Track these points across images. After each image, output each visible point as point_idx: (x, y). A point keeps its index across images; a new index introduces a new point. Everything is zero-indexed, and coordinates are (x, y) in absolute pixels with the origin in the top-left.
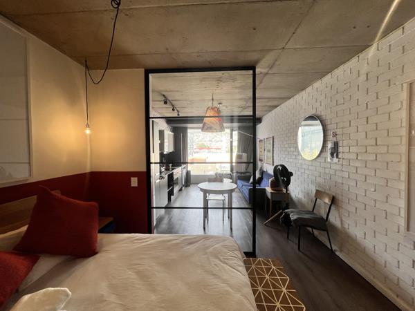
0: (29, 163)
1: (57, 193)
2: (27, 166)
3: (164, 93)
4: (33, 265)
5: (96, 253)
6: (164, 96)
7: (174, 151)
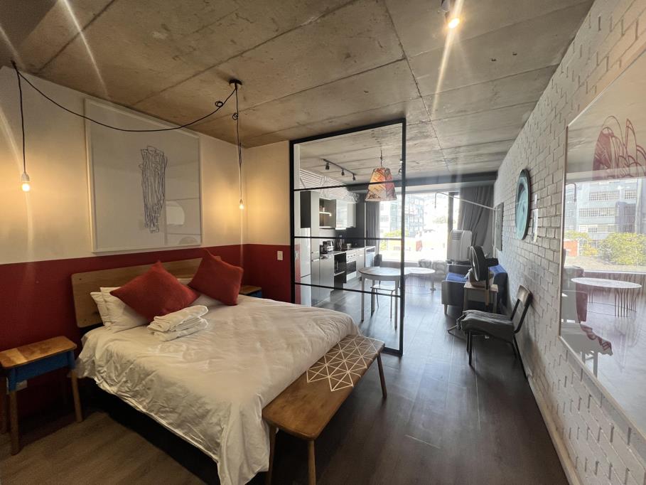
0: (201, 235)
1: (218, 258)
2: (200, 236)
3: (325, 158)
4: (197, 298)
5: (236, 305)
6: (324, 160)
7: (355, 227)
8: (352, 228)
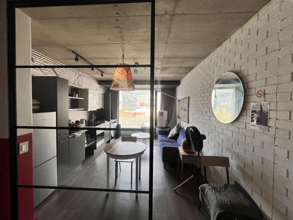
7: (103, 108)
8: (101, 109)
